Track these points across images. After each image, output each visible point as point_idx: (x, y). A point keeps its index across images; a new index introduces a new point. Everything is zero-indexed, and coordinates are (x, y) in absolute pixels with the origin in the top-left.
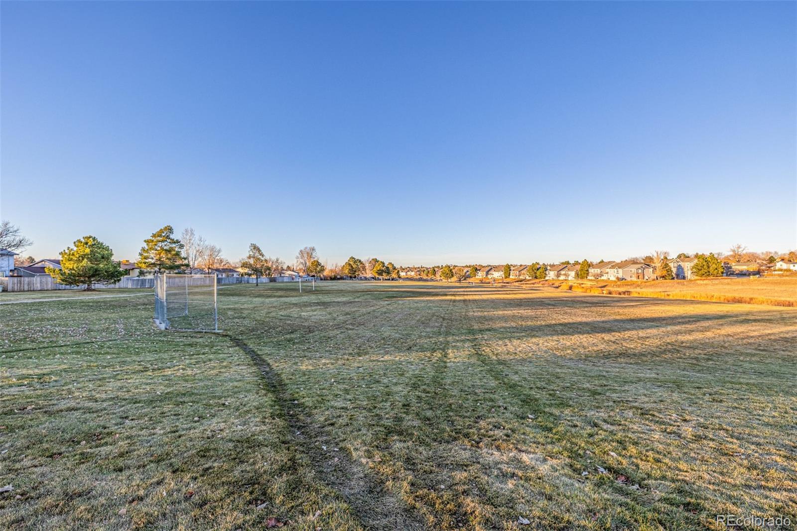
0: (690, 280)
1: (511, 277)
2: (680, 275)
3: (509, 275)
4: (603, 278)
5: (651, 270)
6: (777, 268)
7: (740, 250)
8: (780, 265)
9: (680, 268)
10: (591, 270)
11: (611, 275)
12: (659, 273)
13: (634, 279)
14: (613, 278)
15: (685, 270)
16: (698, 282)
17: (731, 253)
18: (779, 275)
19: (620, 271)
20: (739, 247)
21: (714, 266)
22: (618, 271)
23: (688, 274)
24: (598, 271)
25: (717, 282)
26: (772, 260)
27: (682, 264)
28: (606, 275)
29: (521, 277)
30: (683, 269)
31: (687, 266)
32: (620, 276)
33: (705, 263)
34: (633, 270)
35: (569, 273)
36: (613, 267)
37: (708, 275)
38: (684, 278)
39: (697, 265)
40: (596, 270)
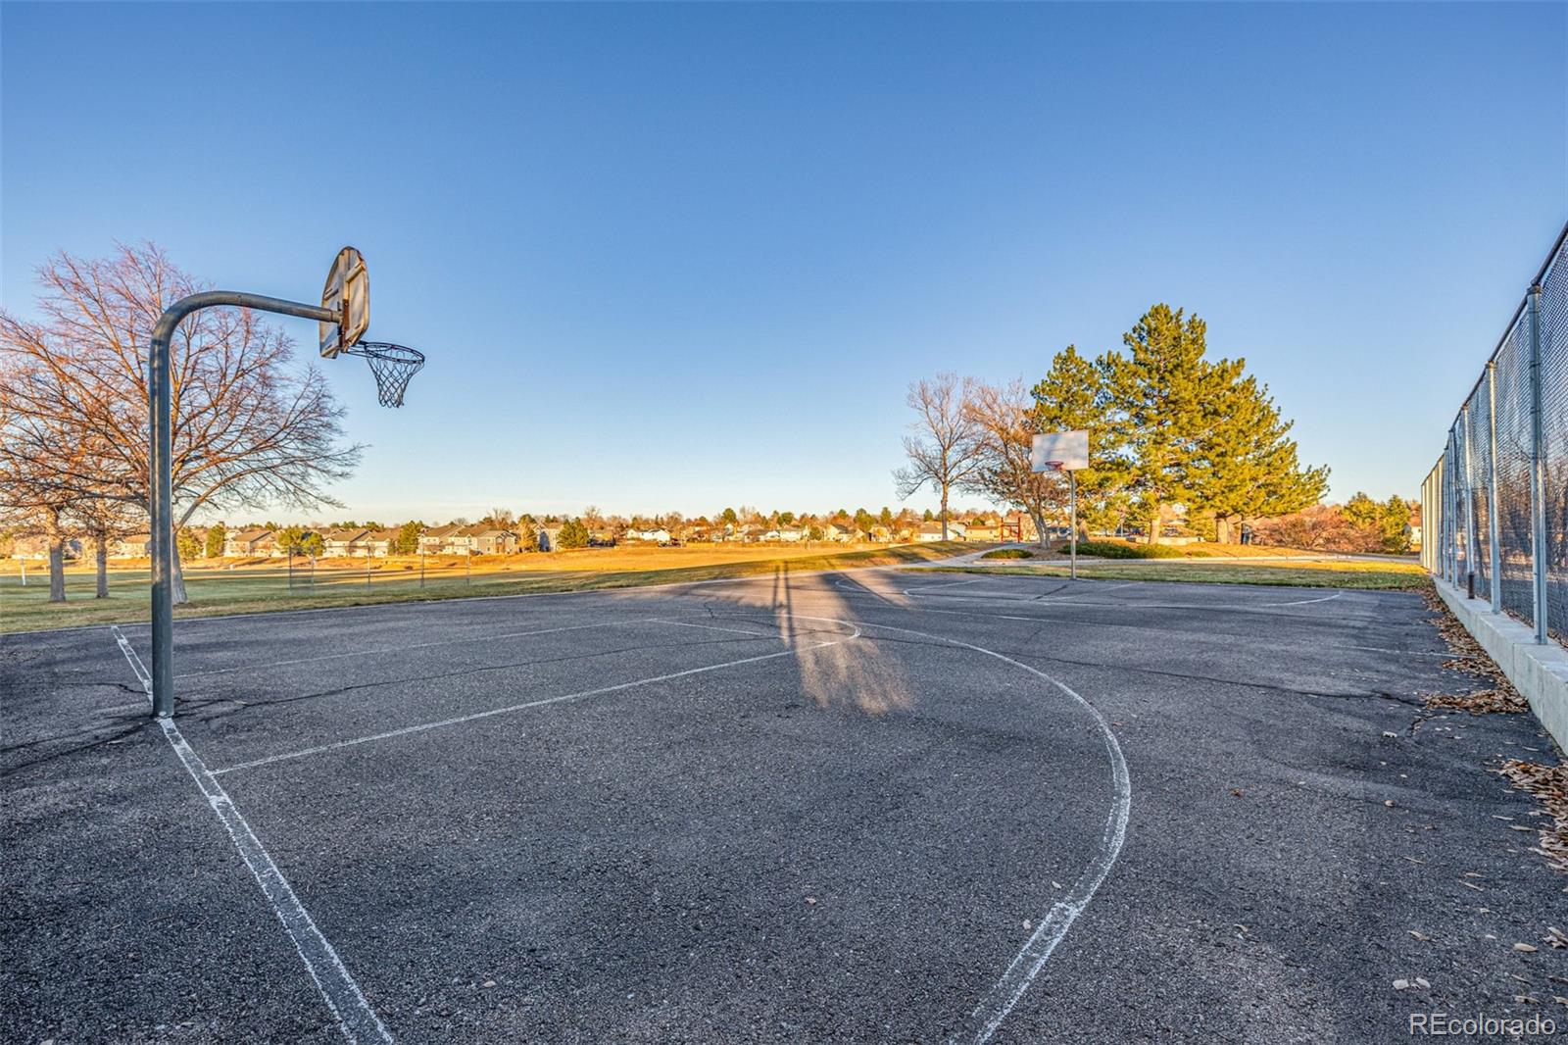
0: (557, 553)
1: (228, 553)
2: (543, 546)
3: (223, 550)
4: (444, 552)
5: (513, 539)
6: (629, 536)
7: (594, 513)
8: (631, 533)
9: (543, 535)
10: (423, 540)
11: (460, 546)
12: (523, 543)
13: (493, 552)
14: (462, 552)
15: (550, 539)
16: (569, 554)
17: (586, 517)
18: (633, 545)
19: (474, 540)
20: (593, 510)
21: (580, 533)
22: (470, 541)
23: (553, 544)
24: (436, 540)
25: (585, 554)
26: (623, 527)
27: (546, 530)
28: (451, 547)
29: (258, 554)
30: (547, 538)
31: (553, 533)
32: (475, 547)
33: (572, 531)
34: (491, 538)
35: (377, 544)
36: (461, 534)
37: (575, 546)
38: (548, 550)
39: (563, 532)
40: (431, 539)
